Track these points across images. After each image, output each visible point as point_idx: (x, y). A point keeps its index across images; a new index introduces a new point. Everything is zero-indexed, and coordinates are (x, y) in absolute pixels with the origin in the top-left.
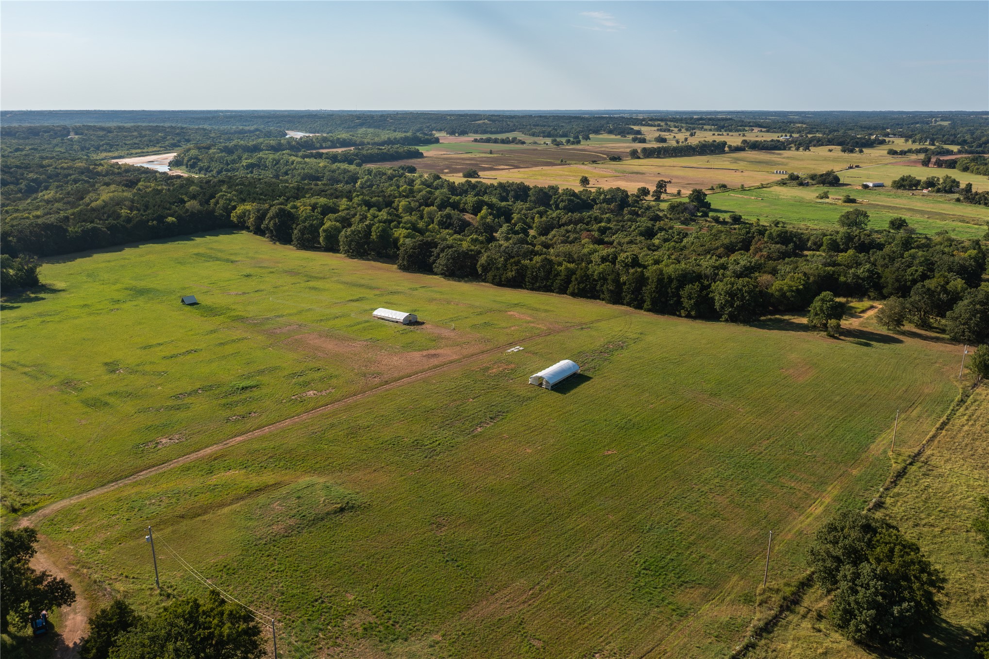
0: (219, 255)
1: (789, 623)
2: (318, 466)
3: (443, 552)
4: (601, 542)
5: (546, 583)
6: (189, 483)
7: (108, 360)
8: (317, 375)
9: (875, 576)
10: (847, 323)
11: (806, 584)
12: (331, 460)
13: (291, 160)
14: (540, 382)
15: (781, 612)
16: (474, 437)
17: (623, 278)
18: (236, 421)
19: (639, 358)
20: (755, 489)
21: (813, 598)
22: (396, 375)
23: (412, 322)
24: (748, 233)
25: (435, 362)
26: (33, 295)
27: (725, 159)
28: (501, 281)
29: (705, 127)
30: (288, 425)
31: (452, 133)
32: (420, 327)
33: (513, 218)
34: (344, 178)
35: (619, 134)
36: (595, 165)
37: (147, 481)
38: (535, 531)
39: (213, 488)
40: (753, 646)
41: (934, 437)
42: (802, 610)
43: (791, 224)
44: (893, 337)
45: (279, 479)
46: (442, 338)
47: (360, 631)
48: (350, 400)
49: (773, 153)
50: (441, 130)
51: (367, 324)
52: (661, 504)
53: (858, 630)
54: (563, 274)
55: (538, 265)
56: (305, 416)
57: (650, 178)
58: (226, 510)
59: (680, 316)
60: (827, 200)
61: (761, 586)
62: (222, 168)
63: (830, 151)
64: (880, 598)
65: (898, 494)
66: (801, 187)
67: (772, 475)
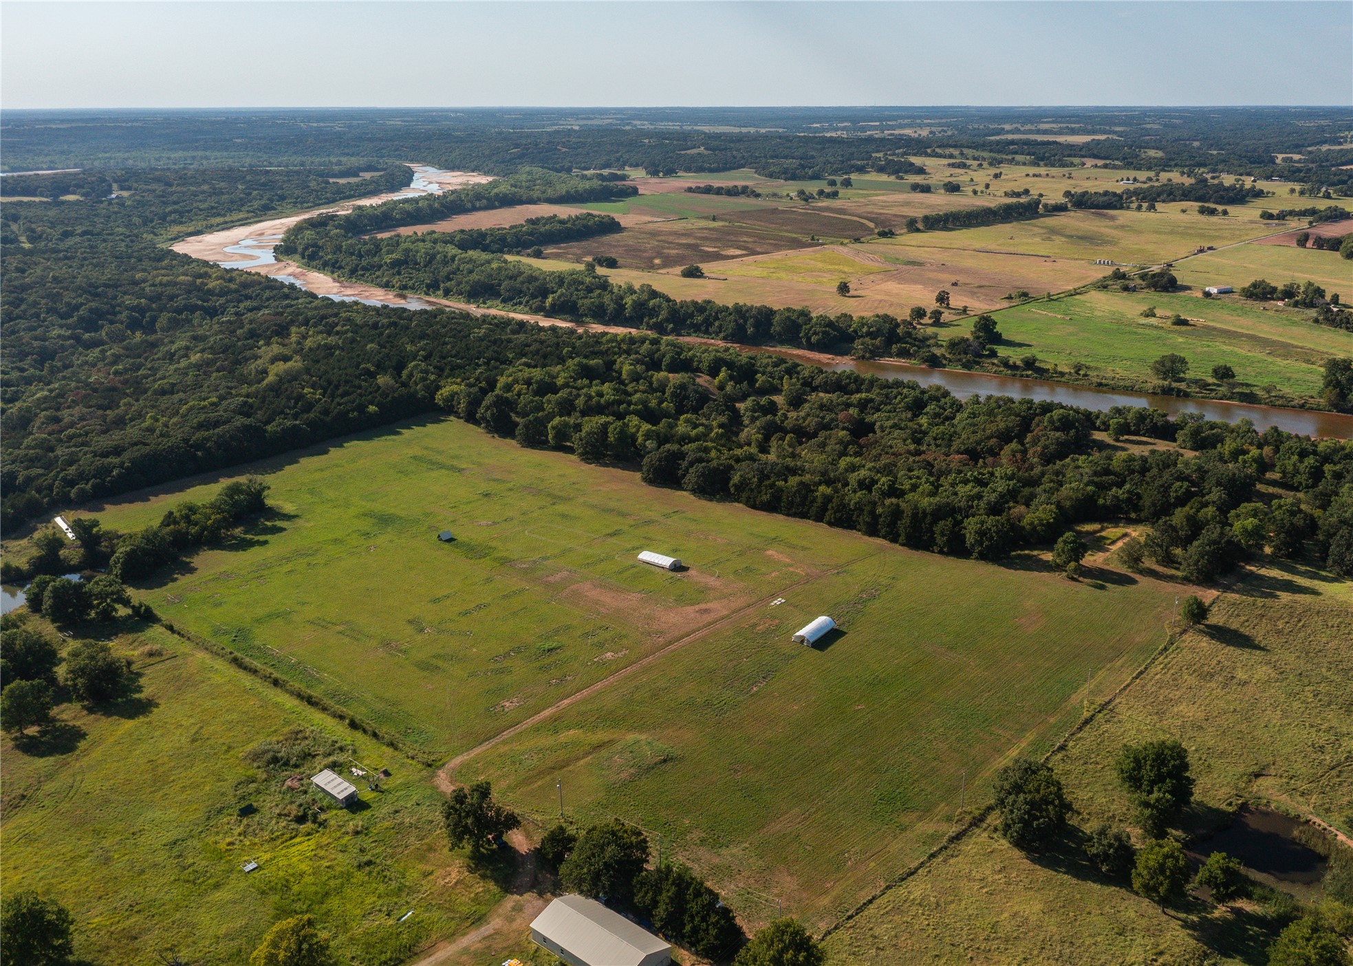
0: (440, 458)
1: (973, 834)
2: (636, 725)
3: (741, 790)
4: (851, 781)
5: (813, 810)
6: (546, 741)
7: (411, 618)
8: (608, 635)
9: (1026, 803)
10: (1093, 559)
11: (990, 809)
12: (644, 720)
13: (450, 254)
14: (802, 640)
15: (970, 827)
16: (752, 696)
17: (879, 510)
18: (557, 684)
19: (889, 609)
20: (970, 737)
21: (994, 817)
22: (677, 634)
23: (677, 568)
24: (1030, 408)
25: (707, 618)
26: (269, 524)
27: (1036, 230)
28: (755, 504)
29: (1019, 158)
30: (601, 688)
31: (655, 173)
32: (684, 573)
33: (757, 381)
34: (529, 289)
35: (893, 174)
36: (858, 246)
37: (512, 740)
38: (803, 774)
39: (565, 746)
40: (946, 848)
41: (1128, 685)
42: (984, 825)
43: (1096, 368)
44: (1130, 577)
45: (612, 737)
46: (709, 589)
47: (698, 841)
48: (645, 662)
49: (1105, 216)
50: (637, 165)
51: (635, 570)
52: (896, 750)
53: (1012, 837)
54: (819, 500)
55: (794, 490)
56: (611, 679)
57: (931, 275)
58: (582, 762)
59: (933, 552)
60: (1152, 321)
61: (960, 810)
62: (357, 266)
63: (1184, 211)
64: (1026, 817)
65: (1080, 738)
66: (1125, 294)
67: (985, 724)
